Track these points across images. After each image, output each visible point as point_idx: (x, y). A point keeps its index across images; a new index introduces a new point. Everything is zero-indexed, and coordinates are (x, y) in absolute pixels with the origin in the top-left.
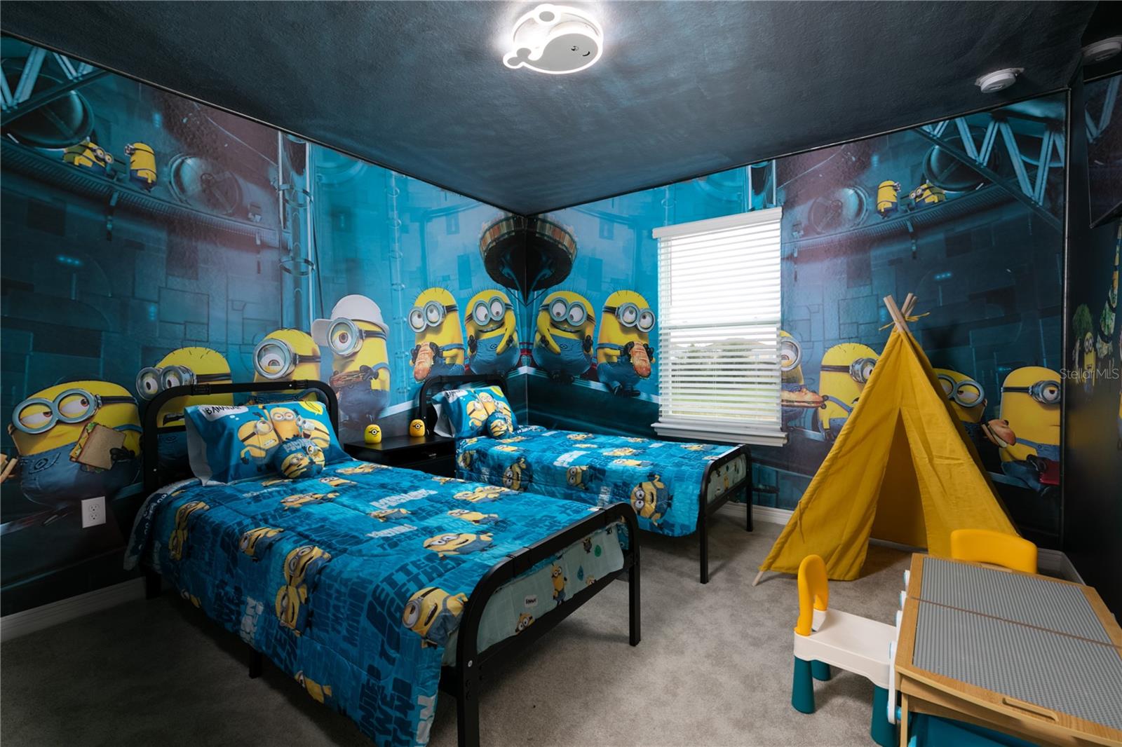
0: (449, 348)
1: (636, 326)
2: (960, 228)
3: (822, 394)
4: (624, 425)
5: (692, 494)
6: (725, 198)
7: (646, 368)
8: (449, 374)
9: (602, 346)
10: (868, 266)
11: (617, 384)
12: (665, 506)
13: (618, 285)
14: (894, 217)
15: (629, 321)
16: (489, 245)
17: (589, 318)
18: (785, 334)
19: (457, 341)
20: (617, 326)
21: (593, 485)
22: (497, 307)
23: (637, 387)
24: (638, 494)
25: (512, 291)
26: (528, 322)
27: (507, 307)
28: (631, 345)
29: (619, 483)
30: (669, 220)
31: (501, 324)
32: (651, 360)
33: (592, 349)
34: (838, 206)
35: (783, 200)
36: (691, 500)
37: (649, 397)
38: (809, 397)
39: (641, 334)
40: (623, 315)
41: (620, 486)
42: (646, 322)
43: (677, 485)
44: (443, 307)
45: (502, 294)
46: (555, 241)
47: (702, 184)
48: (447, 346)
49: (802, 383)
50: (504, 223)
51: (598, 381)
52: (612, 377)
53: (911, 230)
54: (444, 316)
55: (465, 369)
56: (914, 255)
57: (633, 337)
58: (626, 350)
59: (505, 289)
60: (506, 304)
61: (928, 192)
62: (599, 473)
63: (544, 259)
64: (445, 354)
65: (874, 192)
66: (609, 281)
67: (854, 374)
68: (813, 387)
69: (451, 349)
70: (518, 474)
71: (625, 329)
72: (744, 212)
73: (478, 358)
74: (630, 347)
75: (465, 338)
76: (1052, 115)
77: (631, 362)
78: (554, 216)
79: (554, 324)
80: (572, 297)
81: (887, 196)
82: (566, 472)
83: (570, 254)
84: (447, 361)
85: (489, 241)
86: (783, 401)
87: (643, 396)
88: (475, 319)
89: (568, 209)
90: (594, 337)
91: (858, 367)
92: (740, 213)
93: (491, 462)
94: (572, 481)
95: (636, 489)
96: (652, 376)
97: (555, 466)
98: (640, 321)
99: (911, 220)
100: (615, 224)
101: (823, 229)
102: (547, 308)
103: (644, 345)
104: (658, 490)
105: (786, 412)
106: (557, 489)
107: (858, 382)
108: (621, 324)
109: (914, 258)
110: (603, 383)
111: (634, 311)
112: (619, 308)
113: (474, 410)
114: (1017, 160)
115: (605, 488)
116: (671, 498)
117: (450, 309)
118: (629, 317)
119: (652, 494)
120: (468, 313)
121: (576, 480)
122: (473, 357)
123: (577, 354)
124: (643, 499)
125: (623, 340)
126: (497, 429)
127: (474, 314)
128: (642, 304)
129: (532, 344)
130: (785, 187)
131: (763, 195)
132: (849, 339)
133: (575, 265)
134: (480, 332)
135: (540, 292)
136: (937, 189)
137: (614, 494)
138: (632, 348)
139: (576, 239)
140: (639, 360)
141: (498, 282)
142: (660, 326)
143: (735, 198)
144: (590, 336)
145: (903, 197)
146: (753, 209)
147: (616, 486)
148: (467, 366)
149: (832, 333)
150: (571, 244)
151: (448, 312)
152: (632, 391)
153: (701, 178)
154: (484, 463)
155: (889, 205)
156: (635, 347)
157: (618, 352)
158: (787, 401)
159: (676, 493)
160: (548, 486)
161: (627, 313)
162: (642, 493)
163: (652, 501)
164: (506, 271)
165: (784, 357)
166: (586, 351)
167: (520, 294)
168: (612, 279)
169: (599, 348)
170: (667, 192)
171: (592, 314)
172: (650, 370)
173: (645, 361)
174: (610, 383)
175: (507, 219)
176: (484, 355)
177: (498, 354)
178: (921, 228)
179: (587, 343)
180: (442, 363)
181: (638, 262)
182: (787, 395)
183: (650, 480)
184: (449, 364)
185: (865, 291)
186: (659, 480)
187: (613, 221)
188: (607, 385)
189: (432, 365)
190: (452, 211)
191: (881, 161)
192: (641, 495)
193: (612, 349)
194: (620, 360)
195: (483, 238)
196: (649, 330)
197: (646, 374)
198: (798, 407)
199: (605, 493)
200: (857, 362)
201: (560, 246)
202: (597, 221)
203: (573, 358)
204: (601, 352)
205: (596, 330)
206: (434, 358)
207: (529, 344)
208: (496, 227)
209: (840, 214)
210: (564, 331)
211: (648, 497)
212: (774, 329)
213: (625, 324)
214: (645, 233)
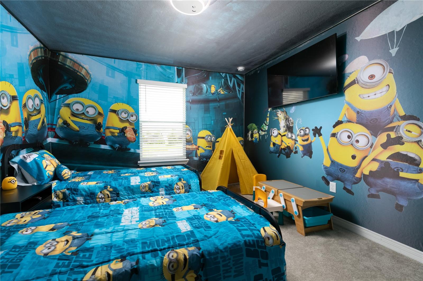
0: (14, 125)
1: (128, 120)
2: (228, 102)
3: (198, 146)
4: (121, 164)
5: (197, 182)
6: (167, 76)
7: (133, 138)
8: (14, 143)
9: (108, 128)
10: (209, 108)
11: (117, 146)
12: (188, 189)
13: (117, 100)
14: (215, 95)
15: (124, 117)
16: (33, 61)
17: (100, 114)
18: (187, 126)
19: (18, 121)
20: (118, 119)
21: (155, 189)
22: (37, 101)
23: (129, 146)
24: (177, 187)
25: (43, 92)
26: (52, 112)
27: (42, 102)
28: (126, 128)
29: (167, 185)
30: (144, 77)
31: (39, 112)
32: (136, 135)
33: (102, 129)
34: (201, 88)
35: (187, 82)
36: (198, 184)
37: (135, 151)
38: (194, 147)
39: (130, 123)
40: (121, 114)
41: (168, 187)
42: (134, 118)
43: (191, 180)
44: (10, 96)
45: (38, 93)
46: (75, 70)
47: (158, 68)
48: (13, 123)
49: (193, 142)
50: (39, 49)
51: (106, 145)
52: (114, 142)
53: (218, 100)
54: (11, 102)
55: (23, 140)
56: (219, 107)
57: (127, 125)
58: (123, 130)
59: (40, 91)
60: (41, 100)
61: (221, 91)
62: (157, 183)
63: (65, 78)
64: (12, 129)
65: (210, 87)
66: (113, 97)
67: (206, 139)
68: (195, 144)
69: (15, 126)
70: (108, 195)
71: (121, 120)
72: (174, 82)
73: (29, 132)
74: (125, 129)
75: (22, 119)
76: (242, 80)
77: (126, 135)
78: (74, 57)
79: (74, 115)
80: (87, 102)
81: (213, 90)
82: (140, 187)
83: (86, 79)
84: (13, 134)
85: (33, 58)
86: (187, 148)
87: (132, 150)
88: (27, 107)
89: (85, 56)
90: (103, 123)
91: (207, 137)
92: (173, 82)
93: (84, 193)
94: (143, 190)
95: (175, 186)
96: (136, 142)
97: (133, 186)
98: (130, 118)
99: (218, 97)
100: (116, 71)
101: (198, 94)
102: (68, 105)
103: (132, 128)
104: (184, 184)
105: (188, 152)
106: (136, 196)
107: (207, 142)
108: (119, 118)
109: (219, 108)
110: (109, 145)
111: (127, 113)
112: (118, 111)
113: (47, 166)
114: (237, 88)
115: (161, 189)
116: (190, 186)
117: (14, 98)
118: (124, 115)
119: (182, 186)
120: (24, 102)
121: (146, 189)
122: (27, 131)
123: (92, 131)
124: (179, 189)
125: (122, 125)
126: (66, 175)
127: (27, 104)
128: (131, 110)
129: (56, 125)
130: (187, 78)
131: (180, 79)
132: (205, 129)
133: (90, 86)
134: (30, 115)
135: (62, 96)
136: (223, 91)
137: (166, 190)
138: (126, 129)
139: (90, 73)
140: (129, 134)
141: (38, 86)
142: (140, 120)
143: (171, 76)
144: (100, 123)
145: (217, 91)
146: (177, 82)
147: (166, 186)
148: (24, 137)
149: (201, 127)
150: (87, 74)
151: (13, 100)
152: (126, 148)
153: (159, 65)
154: (77, 194)
155: (214, 92)
156: (128, 129)
157: (118, 131)
158: (188, 148)
159: (191, 183)
160: (129, 196)
161: (123, 114)
162: (178, 187)
163: (183, 189)
164: (41, 79)
165: (188, 134)
166: (98, 130)
167: (47, 95)
168: (114, 97)
169: (106, 129)
170: (143, 66)
171: (101, 111)
172: (135, 139)
173: (133, 135)
174: (114, 146)
175: (41, 48)
176: (32, 131)
177: (38, 130)
178: (220, 100)
179: (99, 126)
180: (10, 135)
181: (129, 92)
182: (188, 147)
183: (180, 181)
184: (14, 136)
185: (208, 115)
186: (184, 180)
187: (115, 70)
188: (111, 146)
189: (5, 137)
190: (14, 31)
191: (212, 79)
192: (178, 188)
193: (114, 129)
194: (119, 135)
195: (30, 55)
196: (135, 122)
197: (133, 141)
198: (191, 150)
199: (162, 191)
200: (207, 136)
201: (78, 73)
202: (105, 68)
203: (89, 133)
204: (107, 131)
205: (105, 120)
206: (6, 132)
207: (52, 124)
208: (36, 51)
209: (202, 91)
210: (82, 119)
211: (181, 188)
212: (181, 124)
213: (122, 118)
214: (133, 80)
